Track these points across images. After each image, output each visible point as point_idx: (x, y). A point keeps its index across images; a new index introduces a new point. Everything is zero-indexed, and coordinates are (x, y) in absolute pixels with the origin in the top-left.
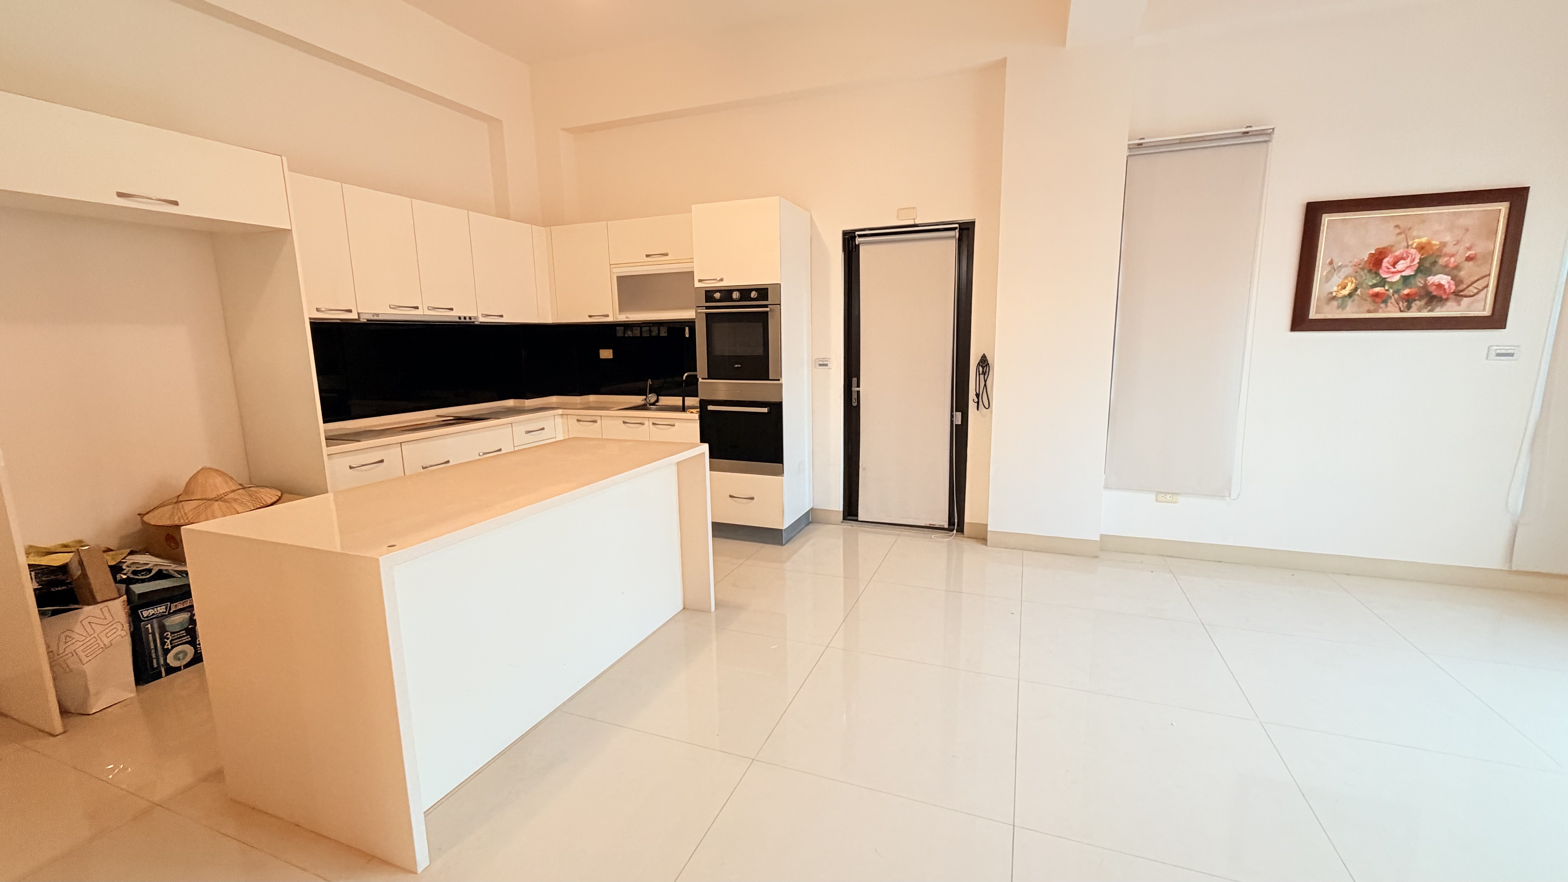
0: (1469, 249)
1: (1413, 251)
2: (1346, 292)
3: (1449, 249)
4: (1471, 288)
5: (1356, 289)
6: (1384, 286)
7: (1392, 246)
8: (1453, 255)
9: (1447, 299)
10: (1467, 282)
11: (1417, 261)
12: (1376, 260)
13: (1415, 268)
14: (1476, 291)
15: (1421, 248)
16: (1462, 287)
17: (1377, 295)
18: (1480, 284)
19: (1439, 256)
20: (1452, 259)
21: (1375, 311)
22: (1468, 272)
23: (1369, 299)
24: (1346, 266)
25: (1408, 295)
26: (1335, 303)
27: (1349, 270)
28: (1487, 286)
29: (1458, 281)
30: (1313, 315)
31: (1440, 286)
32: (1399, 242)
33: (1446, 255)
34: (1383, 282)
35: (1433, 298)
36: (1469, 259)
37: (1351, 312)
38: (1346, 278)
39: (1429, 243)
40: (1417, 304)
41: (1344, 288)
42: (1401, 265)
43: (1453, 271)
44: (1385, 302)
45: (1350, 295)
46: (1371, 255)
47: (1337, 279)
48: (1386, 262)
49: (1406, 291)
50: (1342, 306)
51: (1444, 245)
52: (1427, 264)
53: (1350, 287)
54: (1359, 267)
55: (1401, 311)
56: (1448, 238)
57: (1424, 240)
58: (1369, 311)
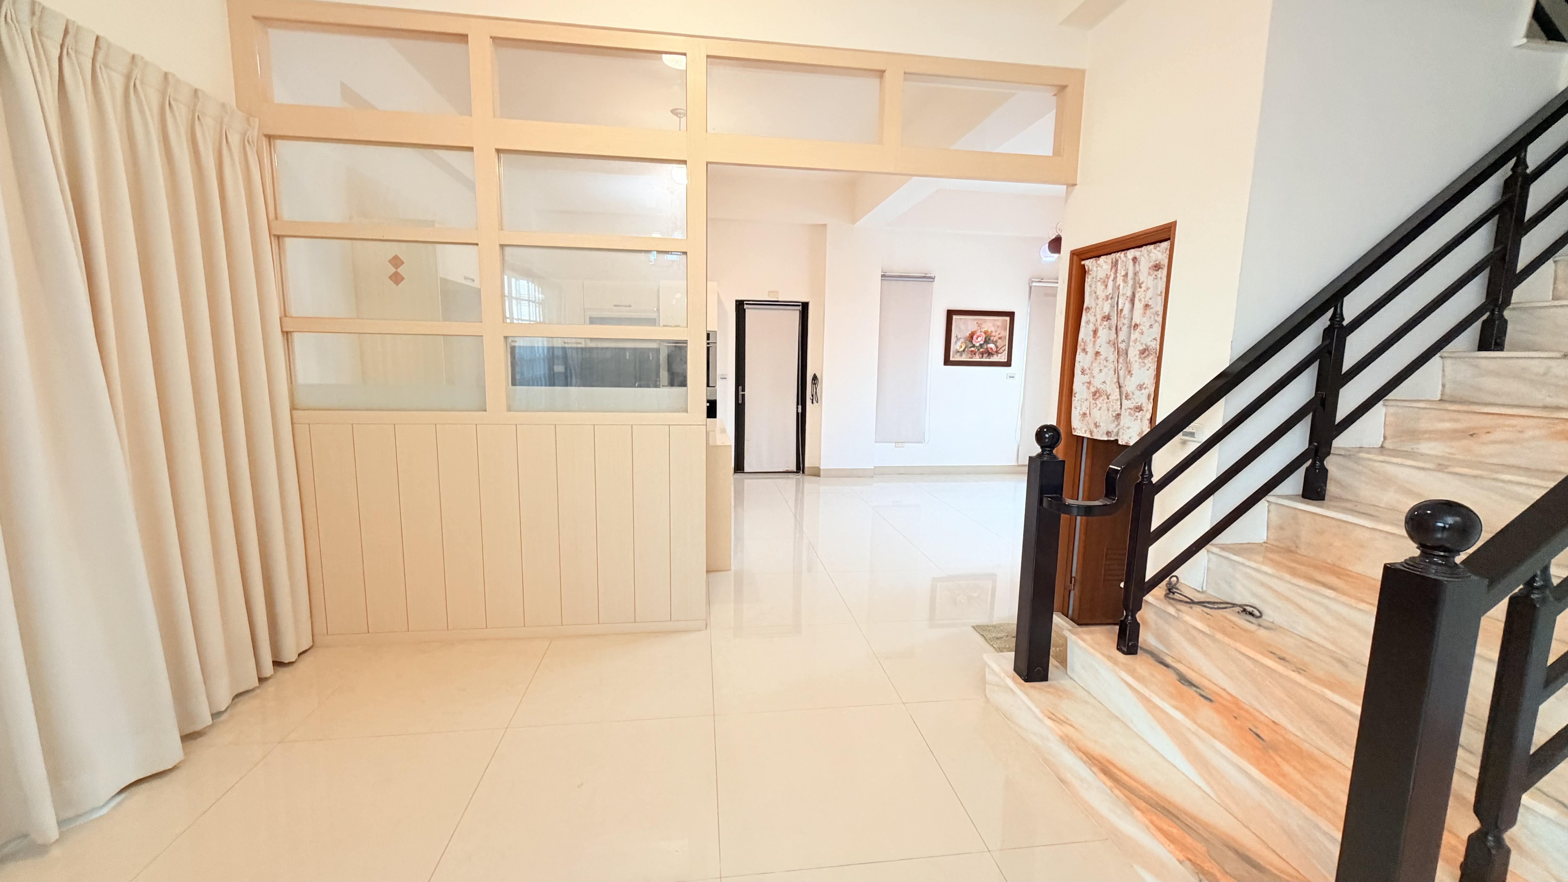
0: (999, 334)
1: (983, 334)
2: (962, 349)
3: (993, 334)
4: (1001, 350)
5: (965, 348)
6: (974, 348)
7: (976, 331)
8: (994, 337)
9: (994, 354)
10: (999, 347)
11: (984, 338)
12: (971, 336)
13: (984, 340)
14: (1002, 351)
15: (985, 333)
16: (998, 349)
17: (972, 351)
18: (1003, 349)
19: (991, 336)
20: (995, 338)
21: (972, 358)
22: (1000, 343)
23: (970, 353)
24: (962, 338)
25: (982, 352)
26: (958, 354)
27: (962, 340)
28: (1005, 350)
29: (997, 347)
30: (951, 359)
31: (991, 349)
32: (978, 330)
33: (992, 336)
34: (974, 346)
35: (990, 354)
36: (1000, 338)
37: (964, 358)
38: (962, 343)
39: (987, 331)
40: (985, 355)
41: (961, 347)
42: (979, 339)
43: (995, 343)
44: (975, 354)
45: (964, 350)
46: (970, 334)
47: (959, 344)
48: (975, 337)
49: (981, 350)
50: (961, 355)
51: (992, 332)
52: (987, 339)
53: (963, 347)
54: (966, 339)
55: (980, 358)
56: (993, 329)
57: (986, 329)
58: (970, 358)
